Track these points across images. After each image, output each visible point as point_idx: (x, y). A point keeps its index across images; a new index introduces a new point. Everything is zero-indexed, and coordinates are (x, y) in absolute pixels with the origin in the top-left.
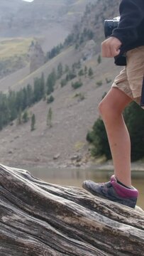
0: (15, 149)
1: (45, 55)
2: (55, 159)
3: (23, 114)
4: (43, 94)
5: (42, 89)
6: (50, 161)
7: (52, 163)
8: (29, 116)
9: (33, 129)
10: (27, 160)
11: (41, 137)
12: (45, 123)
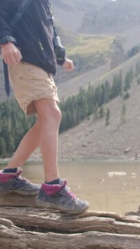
0: (89, 143)
1: (126, 53)
2: (126, 152)
3: (99, 110)
4: (120, 90)
5: (119, 86)
6: (121, 154)
7: (123, 156)
8: (105, 111)
9: (107, 124)
10: (100, 153)
11: (115, 131)
12: (120, 118)
